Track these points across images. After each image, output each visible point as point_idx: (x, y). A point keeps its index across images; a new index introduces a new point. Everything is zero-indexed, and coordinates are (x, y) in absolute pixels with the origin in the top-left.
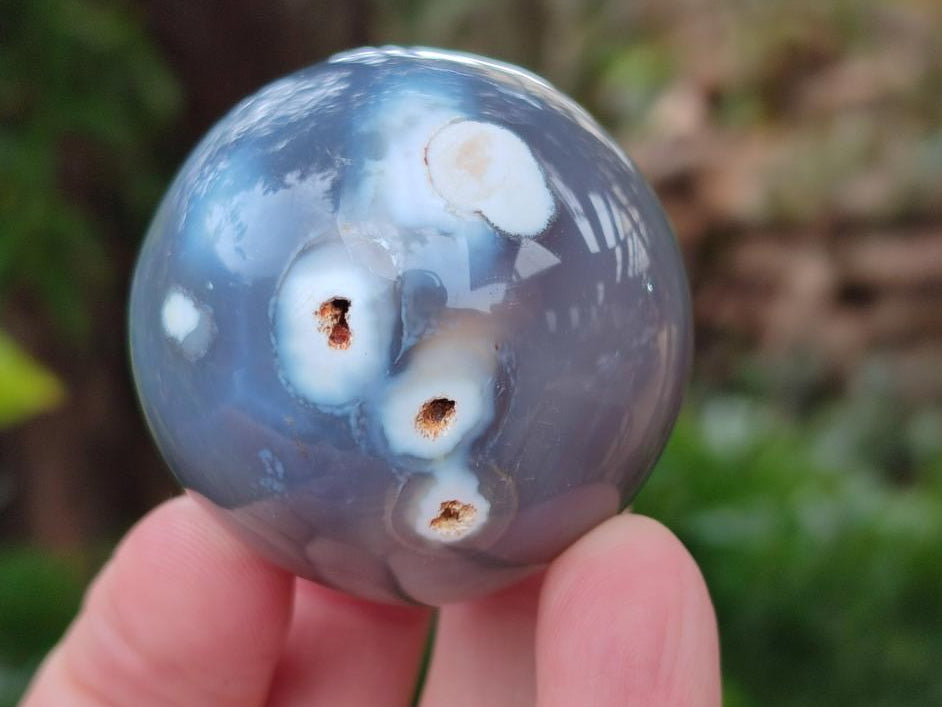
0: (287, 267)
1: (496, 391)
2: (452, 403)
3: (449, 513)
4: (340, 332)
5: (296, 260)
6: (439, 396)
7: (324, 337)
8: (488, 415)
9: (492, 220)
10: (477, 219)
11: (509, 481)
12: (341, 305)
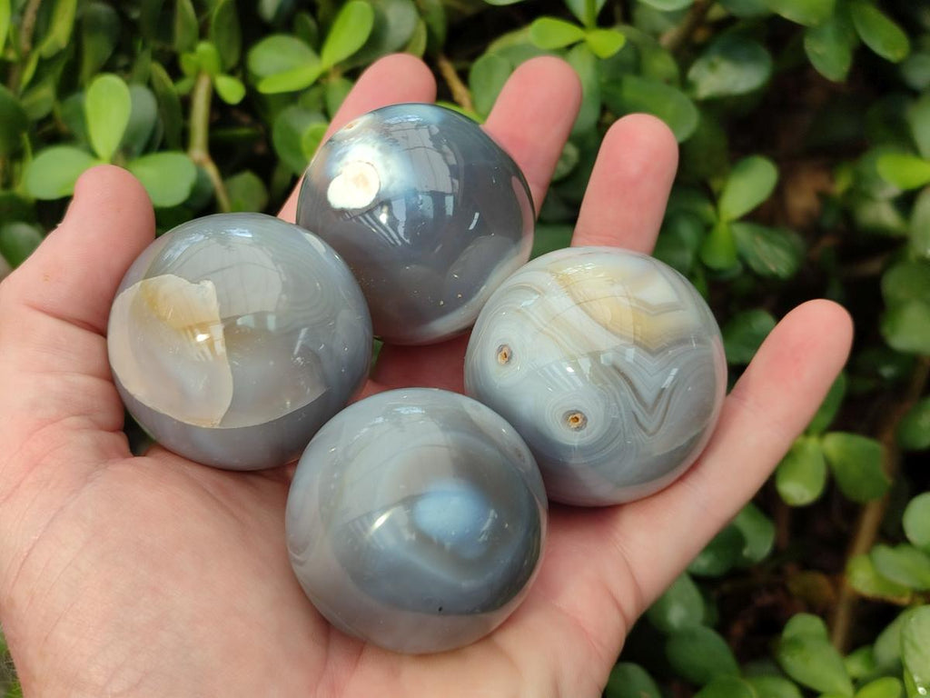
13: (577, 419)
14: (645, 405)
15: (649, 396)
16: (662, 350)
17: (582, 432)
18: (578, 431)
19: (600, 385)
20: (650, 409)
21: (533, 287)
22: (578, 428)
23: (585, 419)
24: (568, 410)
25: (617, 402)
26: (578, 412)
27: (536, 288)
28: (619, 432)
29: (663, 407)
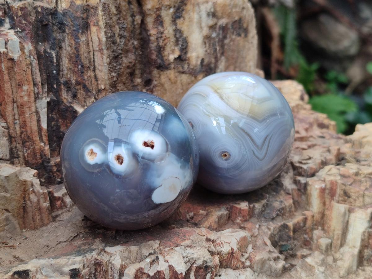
0: (165, 138)
1: (120, 175)
2: (121, 164)
3: (92, 153)
4: (146, 144)
5: (165, 140)
6: (124, 162)
7: (146, 141)
8: (115, 171)
9: (159, 188)
10: (160, 185)
11: (96, 171)
12: (152, 147)
13: (226, 155)
14: (257, 146)
15: (259, 142)
16: (264, 120)
17: (228, 161)
18: (227, 161)
19: (236, 138)
20: (260, 148)
21: (201, 93)
22: (227, 160)
23: (230, 155)
24: (222, 151)
25: (244, 146)
26: (226, 152)
27: (203, 94)
28: (246, 160)
29: (266, 146)
